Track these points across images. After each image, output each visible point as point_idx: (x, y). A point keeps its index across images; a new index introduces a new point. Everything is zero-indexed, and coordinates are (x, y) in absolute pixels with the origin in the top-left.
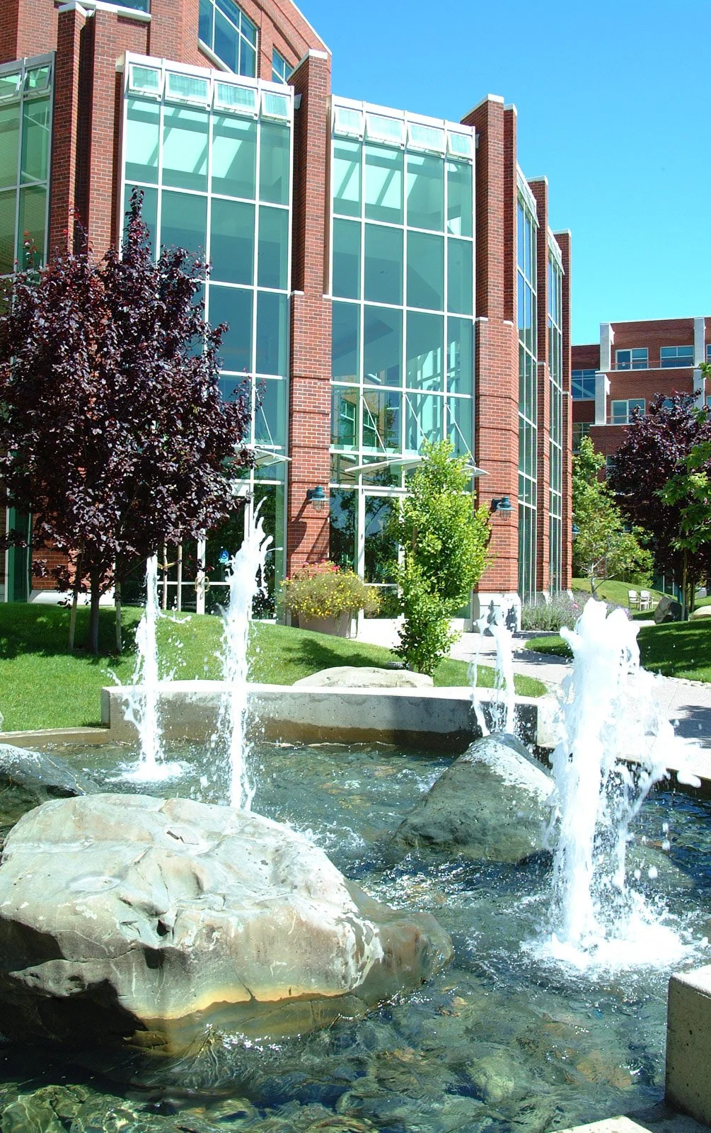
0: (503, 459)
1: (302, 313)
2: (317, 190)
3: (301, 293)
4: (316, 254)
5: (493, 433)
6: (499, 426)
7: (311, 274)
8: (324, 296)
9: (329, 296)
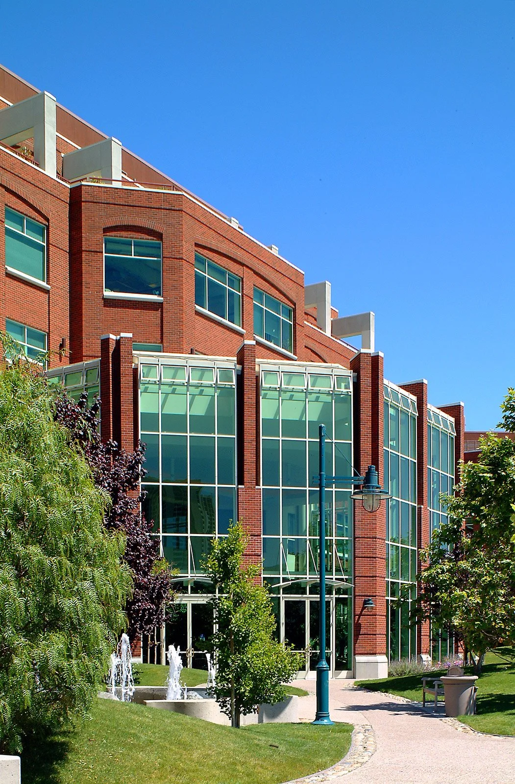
0: (371, 575)
1: (243, 498)
2: (251, 425)
3: (243, 486)
4: (251, 463)
5: (365, 560)
6: (369, 555)
7: (249, 475)
8: (257, 487)
9: (261, 487)
